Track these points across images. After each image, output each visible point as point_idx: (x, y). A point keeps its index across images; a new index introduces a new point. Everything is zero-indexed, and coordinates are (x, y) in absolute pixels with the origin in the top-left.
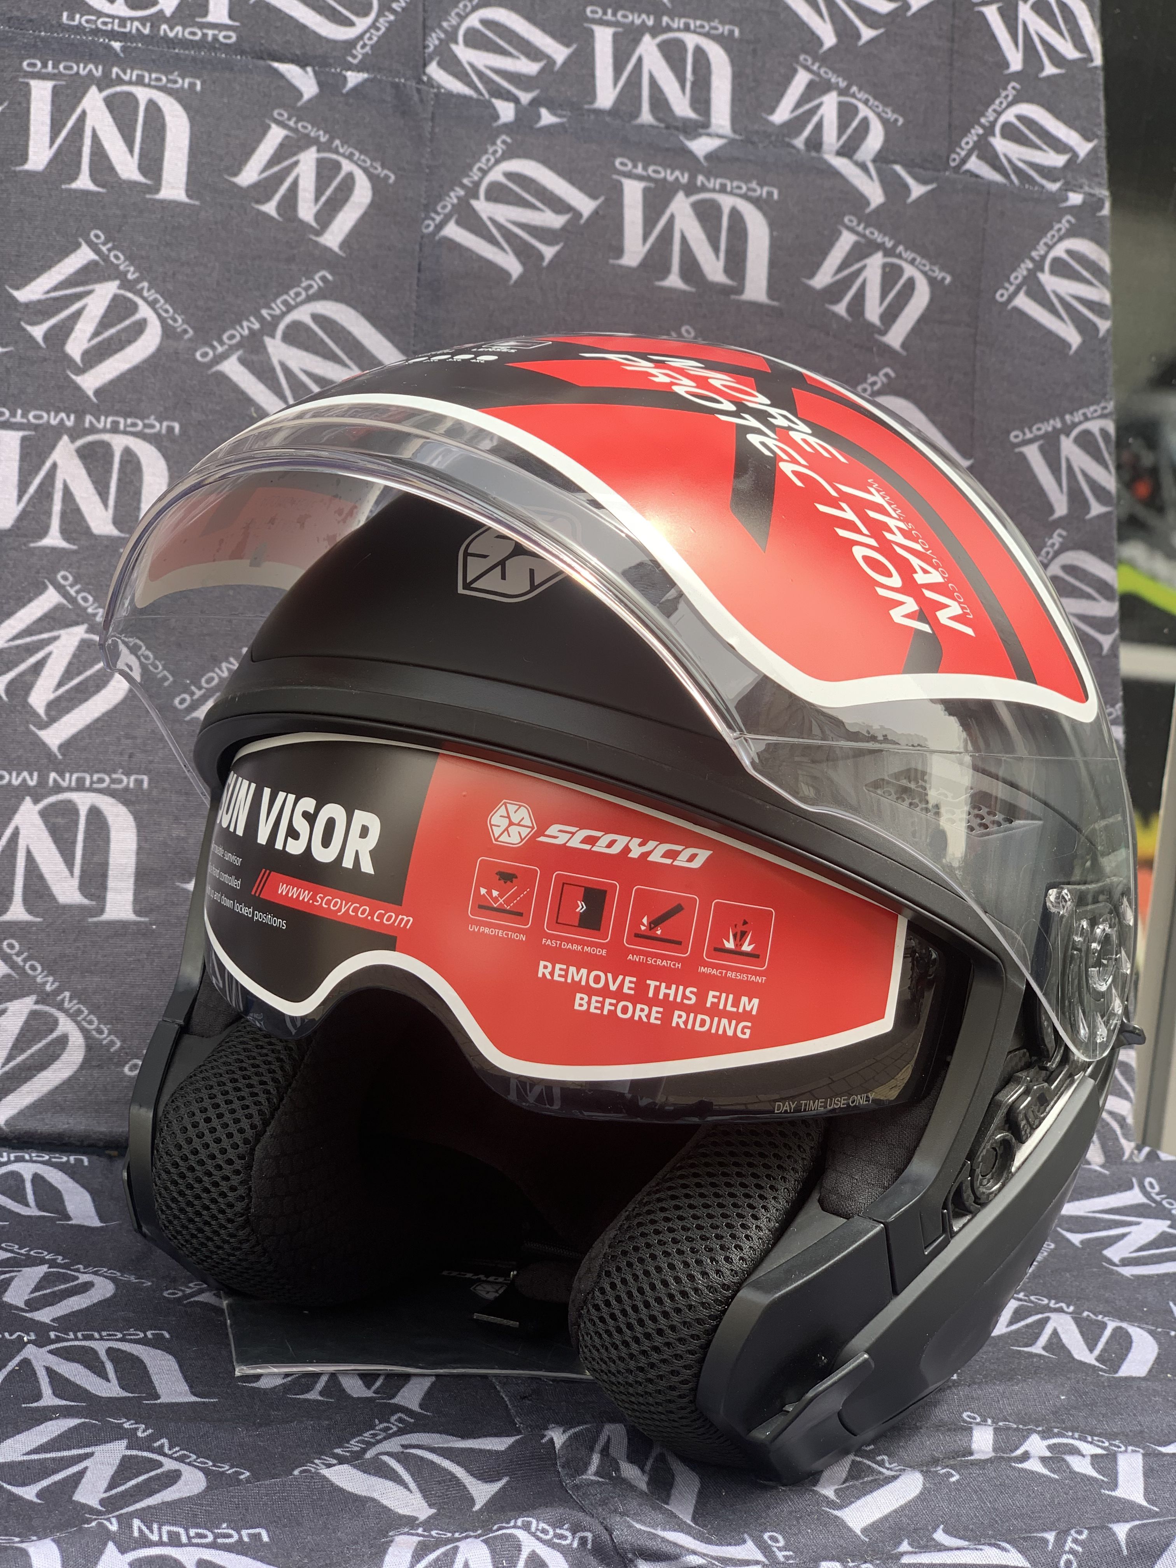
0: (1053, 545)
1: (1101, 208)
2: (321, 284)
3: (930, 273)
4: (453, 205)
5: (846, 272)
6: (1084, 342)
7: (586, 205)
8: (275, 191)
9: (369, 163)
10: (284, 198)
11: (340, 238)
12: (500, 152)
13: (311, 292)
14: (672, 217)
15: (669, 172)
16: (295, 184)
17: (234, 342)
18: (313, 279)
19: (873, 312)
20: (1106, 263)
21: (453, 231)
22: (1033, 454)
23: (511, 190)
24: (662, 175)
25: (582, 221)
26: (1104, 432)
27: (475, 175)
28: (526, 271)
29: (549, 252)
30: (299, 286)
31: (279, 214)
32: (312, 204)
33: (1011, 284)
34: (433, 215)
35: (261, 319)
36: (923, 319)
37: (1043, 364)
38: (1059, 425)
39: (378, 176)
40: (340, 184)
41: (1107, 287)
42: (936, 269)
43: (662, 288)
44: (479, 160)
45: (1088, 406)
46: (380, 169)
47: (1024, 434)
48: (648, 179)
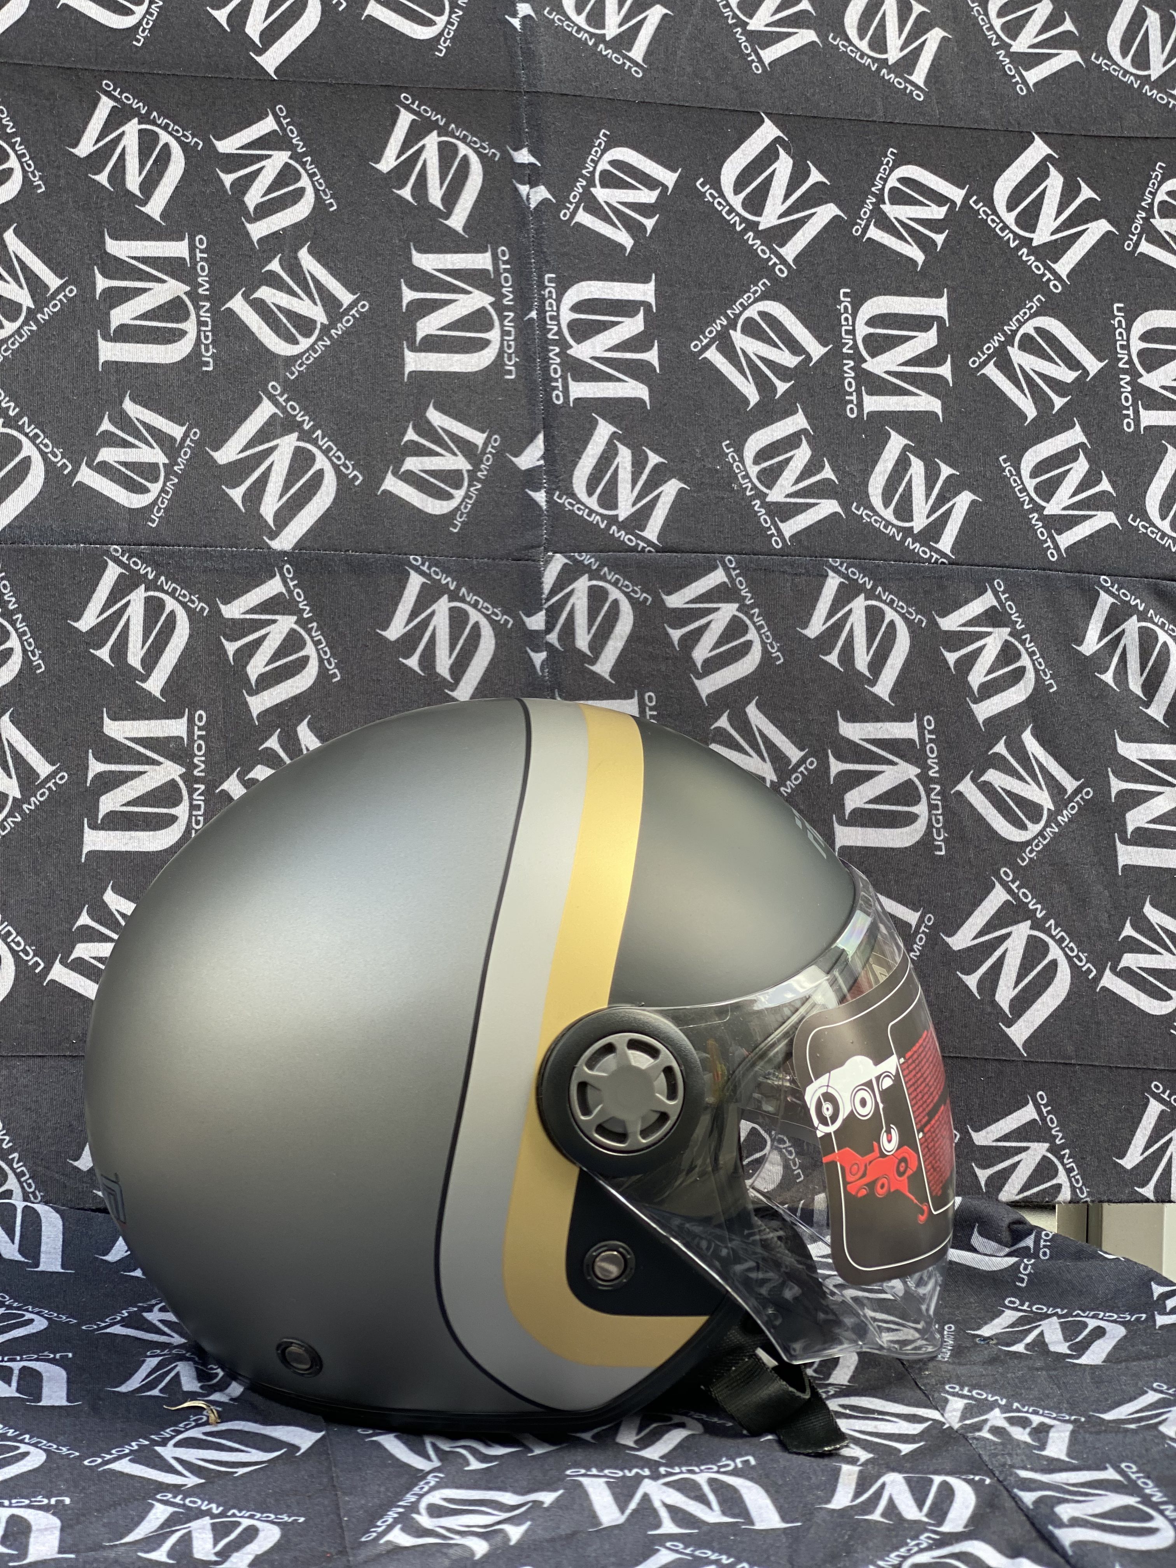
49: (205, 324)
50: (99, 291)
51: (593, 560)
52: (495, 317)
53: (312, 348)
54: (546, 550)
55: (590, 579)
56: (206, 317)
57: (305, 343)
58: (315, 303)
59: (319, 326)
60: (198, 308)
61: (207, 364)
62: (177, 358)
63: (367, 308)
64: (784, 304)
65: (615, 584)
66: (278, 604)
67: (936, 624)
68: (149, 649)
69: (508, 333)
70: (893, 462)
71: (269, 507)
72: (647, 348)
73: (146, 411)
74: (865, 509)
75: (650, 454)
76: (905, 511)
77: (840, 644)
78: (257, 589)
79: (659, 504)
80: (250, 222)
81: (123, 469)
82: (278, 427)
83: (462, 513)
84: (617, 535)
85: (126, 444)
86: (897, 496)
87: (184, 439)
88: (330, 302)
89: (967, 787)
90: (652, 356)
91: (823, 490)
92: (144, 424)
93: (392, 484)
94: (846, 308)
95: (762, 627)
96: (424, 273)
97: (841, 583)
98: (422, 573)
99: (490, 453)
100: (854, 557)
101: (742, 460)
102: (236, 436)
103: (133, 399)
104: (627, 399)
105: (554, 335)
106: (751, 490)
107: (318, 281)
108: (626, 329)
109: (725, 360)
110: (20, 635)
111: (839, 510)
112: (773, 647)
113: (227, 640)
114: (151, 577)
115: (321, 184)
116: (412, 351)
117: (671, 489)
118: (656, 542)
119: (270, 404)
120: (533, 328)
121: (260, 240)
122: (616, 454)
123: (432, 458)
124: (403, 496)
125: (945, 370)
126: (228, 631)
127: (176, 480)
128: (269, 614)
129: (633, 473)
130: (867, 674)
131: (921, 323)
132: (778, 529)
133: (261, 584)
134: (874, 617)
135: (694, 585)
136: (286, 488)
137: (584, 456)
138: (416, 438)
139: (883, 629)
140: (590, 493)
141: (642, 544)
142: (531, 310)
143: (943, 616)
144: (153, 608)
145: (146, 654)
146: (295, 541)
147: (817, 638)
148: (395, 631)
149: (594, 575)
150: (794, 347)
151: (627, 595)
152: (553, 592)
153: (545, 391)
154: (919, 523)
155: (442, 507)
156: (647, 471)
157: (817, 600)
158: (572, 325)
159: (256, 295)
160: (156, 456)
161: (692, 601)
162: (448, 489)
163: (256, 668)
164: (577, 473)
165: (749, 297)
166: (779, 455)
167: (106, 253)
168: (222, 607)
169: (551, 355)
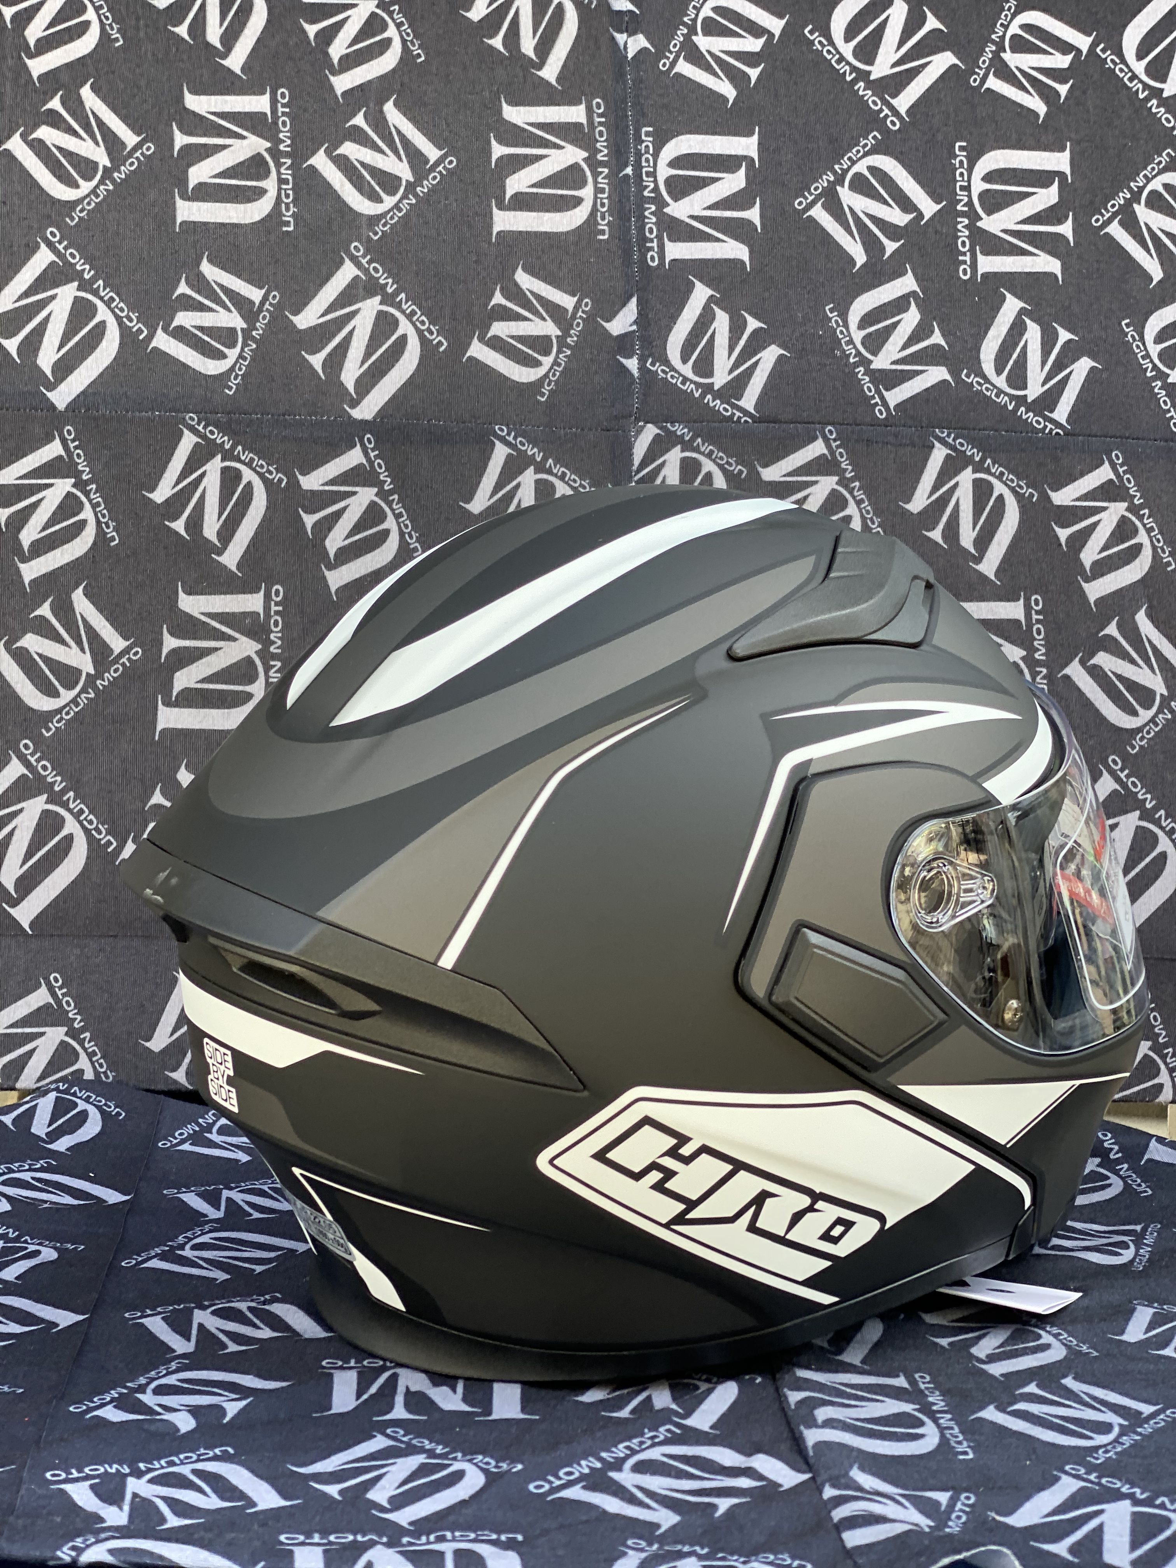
49: (286, 182)
50: (177, 148)
51: (686, 430)
52: (588, 173)
53: (397, 207)
54: (638, 420)
55: (683, 451)
56: (287, 174)
57: (389, 201)
58: (400, 159)
59: (404, 183)
60: (278, 165)
61: (287, 224)
62: (257, 218)
63: (455, 163)
64: (896, 158)
65: (709, 456)
66: (358, 475)
67: (1048, 498)
68: (225, 521)
69: (602, 191)
70: (1008, 326)
71: (350, 375)
72: (750, 206)
73: (223, 273)
74: (976, 376)
75: (749, 319)
76: (1018, 378)
77: (944, 519)
78: (337, 460)
79: (758, 371)
80: (333, 74)
81: (200, 334)
82: (361, 290)
83: (550, 381)
84: (711, 405)
85: (202, 308)
86: (1011, 362)
87: (262, 303)
88: (415, 158)
89: (1075, 671)
90: (754, 214)
91: (932, 356)
92: (221, 287)
93: (478, 350)
94: (961, 162)
95: (862, 501)
96: (515, 126)
97: (948, 456)
98: (508, 444)
99: (581, 317)
100: (961, 428)
101: (846, 325)
102: (317, 298)
103: (210, 261)
104: (726, 260)
105: (650, 192)
106: (855, 356)
107: (404, 136)
108: (727, 185)
109: (831, 219)
110: (94, 506)
111: (948, 377)
112: (873, 523)
113: (306, 512)
114: (227, 447)
115: (408, 34)
116: (500, 209)
117: (770, 355)
118: (753, 412)
119: (352, 265)
120: (629, 184)
121: (344, 94)
122: (714, 319)
123: (521, 323)
124: (489, 363)
125: (1066, 229)
126: (306, 503)
127: (254, 346)
128: (349, 485)
129: (730, 339)
130: (973, 551)
131: (1042, 178)
132: (882, 398)
133: (342, 454)
134: (982, 491)
135: (792, 456)
136: (368, 354)
137: (679, 321)
138: (504, 302)
139: (991, 503)
140: (685, 360)
141: (738, 414)
142: (626, 166)
143: (1056, 490)
144: (230, 478)
145: (222, 526)
146: (376, 409)
147: (920, 513)
148: (479, 504)
149: (687, 446)
150: (906, 204)
151: (721, 467)
152: (644, 464)
153: (640, 250)
154: (1034, 390)
155: (529, 374)
156: (745, 337)
157: (921, 472)
158: (669, 181)
159: (340, 151)
160: (234, 320)
161: (789, 474)
162: (536, 355)
163: (335, 541)
164: (672, 338)
165: (858, 151)
166: (886, 319)
167: (185, 109)
168: (300, 477)
169: (647, 213)
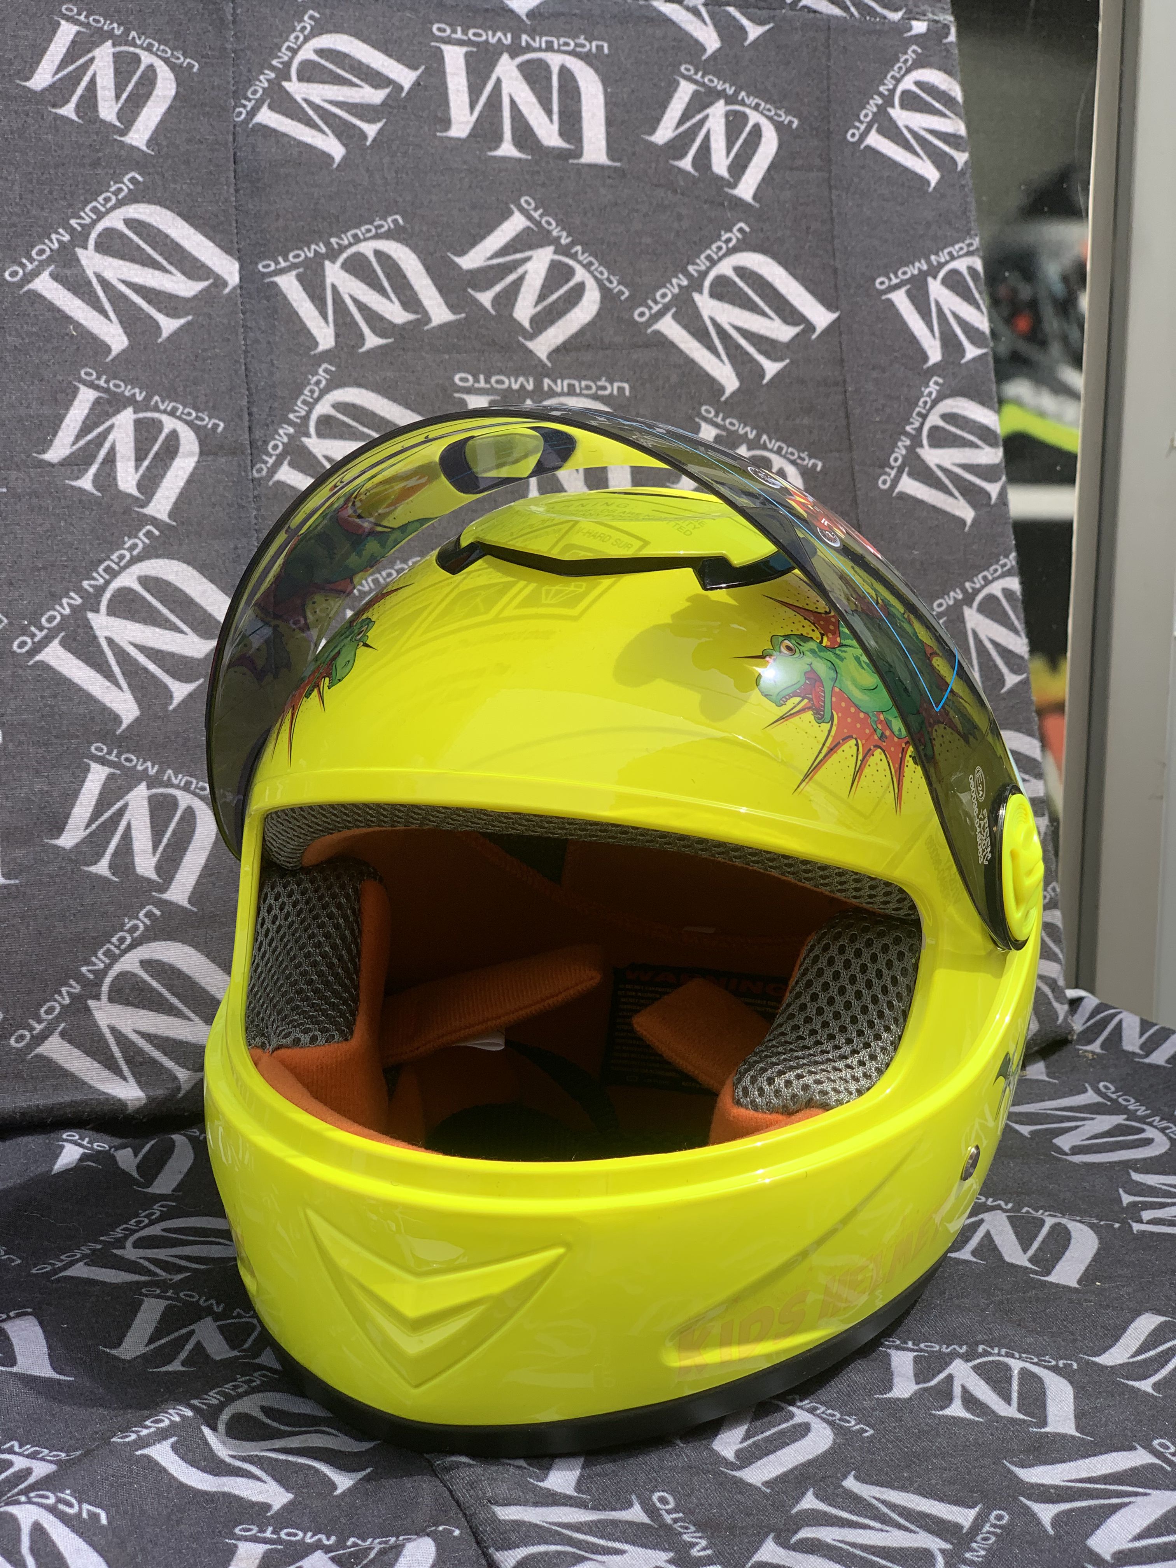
0: (930, 394)
1: (947, 35)
2: (131, 187)
3: (776, 118)
4: (264, 89)
5: (688, 125)
6: (942, 177)
7: (405, 77)
8: (73, 93)
9: (169, 52)
10: (82, 96)
11: (147, 136)
12: (309, 28)
13: (120, 197)
14: (499, 81)
15: (490, 33)
16: (93, 81)
17: (44, 257)
18: (123, 183)
19: (720, 164)
20: (957, 92)
21: (267, 117)
22: (900, 299)
23: (325, 67)
24: (484, 38)
25: (404, 94)
26: (972, 270)
27: (285, 55)
28: (348, 152)
29: (371, 130)
30: (108, 191)
31: (79, 117)
32: (114, 102)
33: (861, 122)
34: (243, 102)
35: (71, 231)
36: (773, 167)
37: (902, 204)
38: (925, 267)
39: (181, 66)
40: (141, 77)
41: (961, 118)
42: (781, 112)
43: (494, 157)
44: (287, 40)
45: (953, 245)
46: (182, 59)
47: (890, 279)
48: (469, 43)
